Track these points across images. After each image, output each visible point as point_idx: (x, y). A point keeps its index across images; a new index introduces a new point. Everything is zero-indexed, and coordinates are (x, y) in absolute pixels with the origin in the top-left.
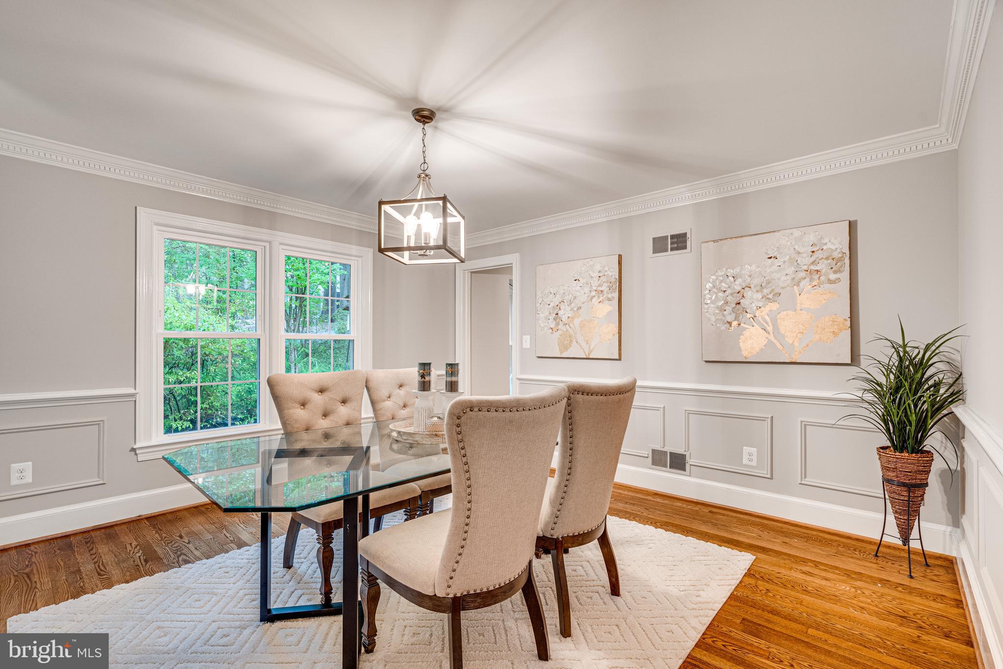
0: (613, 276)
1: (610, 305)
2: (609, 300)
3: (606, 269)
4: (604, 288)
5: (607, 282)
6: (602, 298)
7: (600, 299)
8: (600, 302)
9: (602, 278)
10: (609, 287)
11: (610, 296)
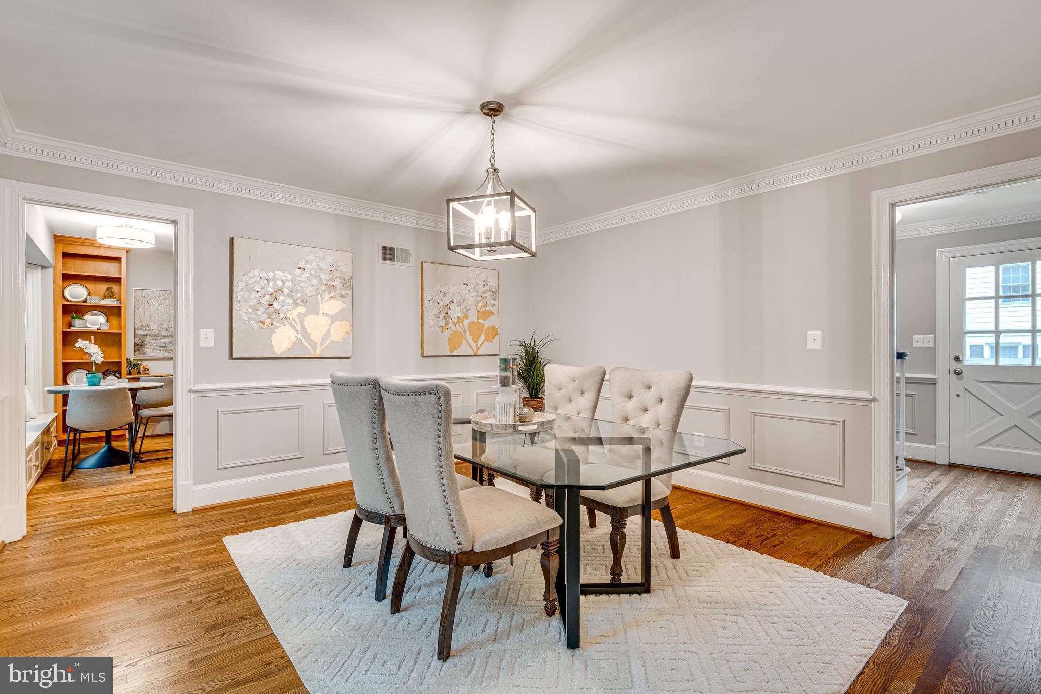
0: (347, 274)
1: (343, 302)
2: (342, 296)
3: (340, 264)
4: (337, 283)
5: (340, 278)
6: (334, 293)
7: (332, 295)
8: (332, 297)
9: (334, 273)
10: (342, 283)
11: (343, 292)
